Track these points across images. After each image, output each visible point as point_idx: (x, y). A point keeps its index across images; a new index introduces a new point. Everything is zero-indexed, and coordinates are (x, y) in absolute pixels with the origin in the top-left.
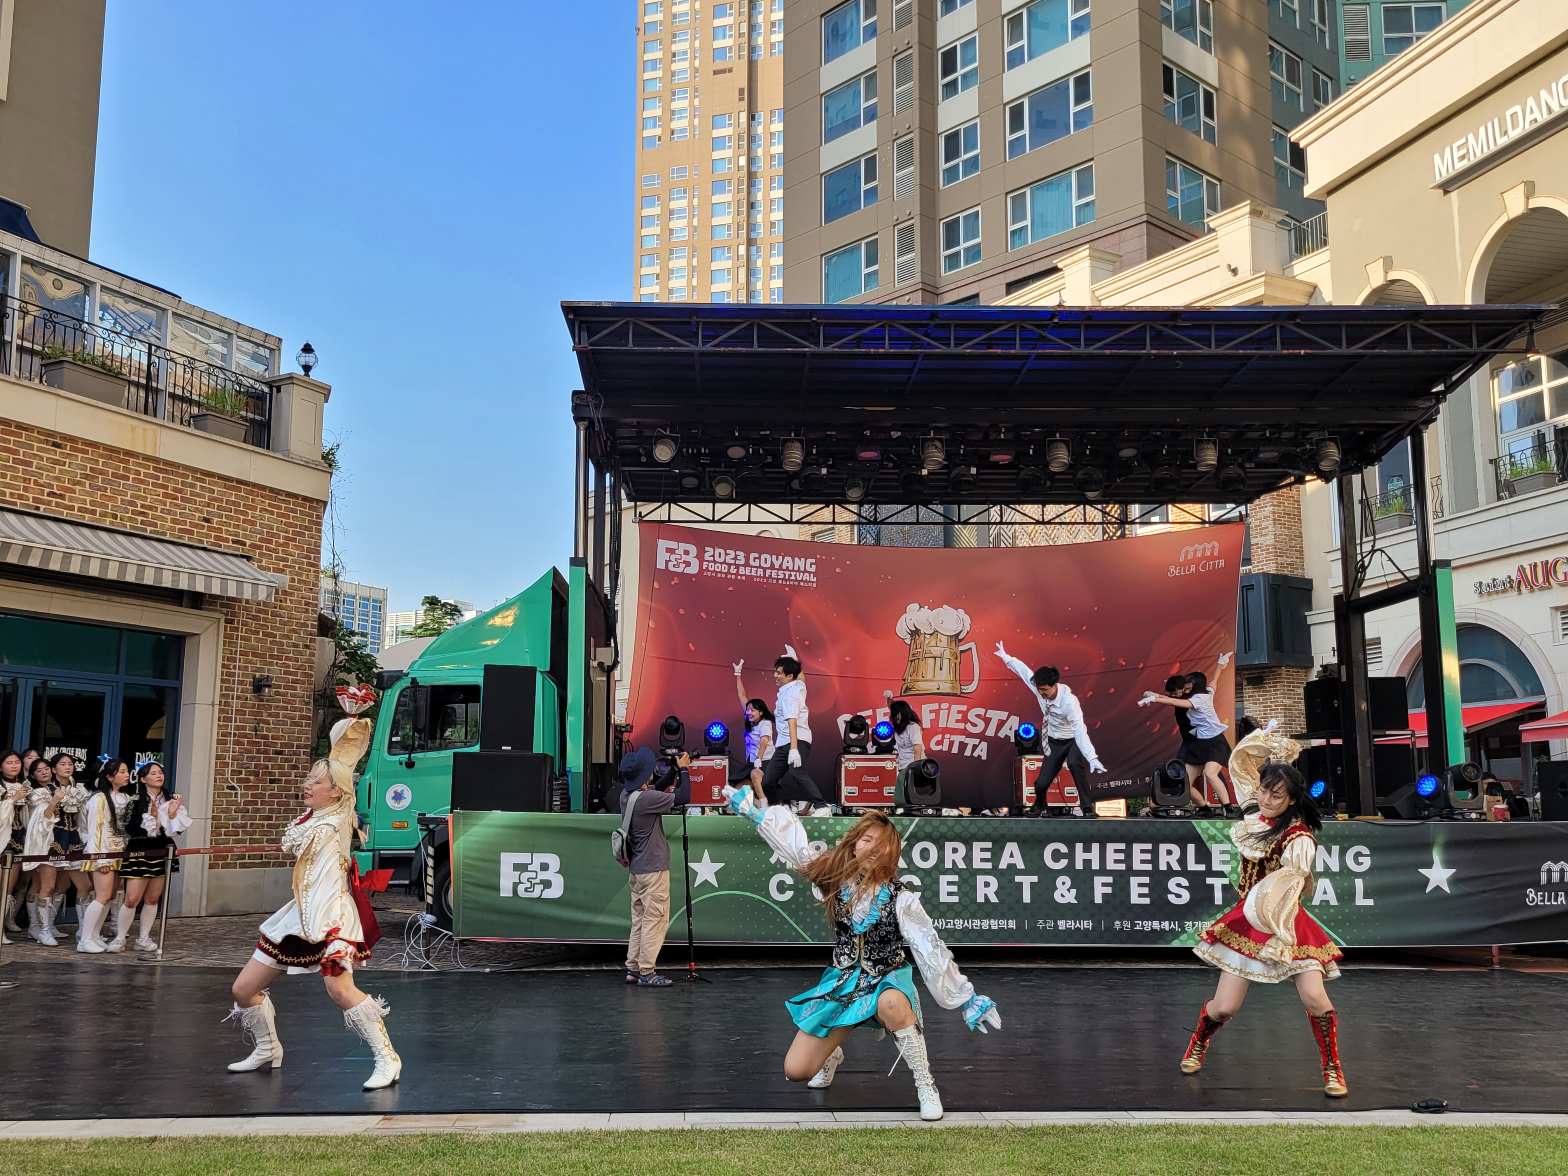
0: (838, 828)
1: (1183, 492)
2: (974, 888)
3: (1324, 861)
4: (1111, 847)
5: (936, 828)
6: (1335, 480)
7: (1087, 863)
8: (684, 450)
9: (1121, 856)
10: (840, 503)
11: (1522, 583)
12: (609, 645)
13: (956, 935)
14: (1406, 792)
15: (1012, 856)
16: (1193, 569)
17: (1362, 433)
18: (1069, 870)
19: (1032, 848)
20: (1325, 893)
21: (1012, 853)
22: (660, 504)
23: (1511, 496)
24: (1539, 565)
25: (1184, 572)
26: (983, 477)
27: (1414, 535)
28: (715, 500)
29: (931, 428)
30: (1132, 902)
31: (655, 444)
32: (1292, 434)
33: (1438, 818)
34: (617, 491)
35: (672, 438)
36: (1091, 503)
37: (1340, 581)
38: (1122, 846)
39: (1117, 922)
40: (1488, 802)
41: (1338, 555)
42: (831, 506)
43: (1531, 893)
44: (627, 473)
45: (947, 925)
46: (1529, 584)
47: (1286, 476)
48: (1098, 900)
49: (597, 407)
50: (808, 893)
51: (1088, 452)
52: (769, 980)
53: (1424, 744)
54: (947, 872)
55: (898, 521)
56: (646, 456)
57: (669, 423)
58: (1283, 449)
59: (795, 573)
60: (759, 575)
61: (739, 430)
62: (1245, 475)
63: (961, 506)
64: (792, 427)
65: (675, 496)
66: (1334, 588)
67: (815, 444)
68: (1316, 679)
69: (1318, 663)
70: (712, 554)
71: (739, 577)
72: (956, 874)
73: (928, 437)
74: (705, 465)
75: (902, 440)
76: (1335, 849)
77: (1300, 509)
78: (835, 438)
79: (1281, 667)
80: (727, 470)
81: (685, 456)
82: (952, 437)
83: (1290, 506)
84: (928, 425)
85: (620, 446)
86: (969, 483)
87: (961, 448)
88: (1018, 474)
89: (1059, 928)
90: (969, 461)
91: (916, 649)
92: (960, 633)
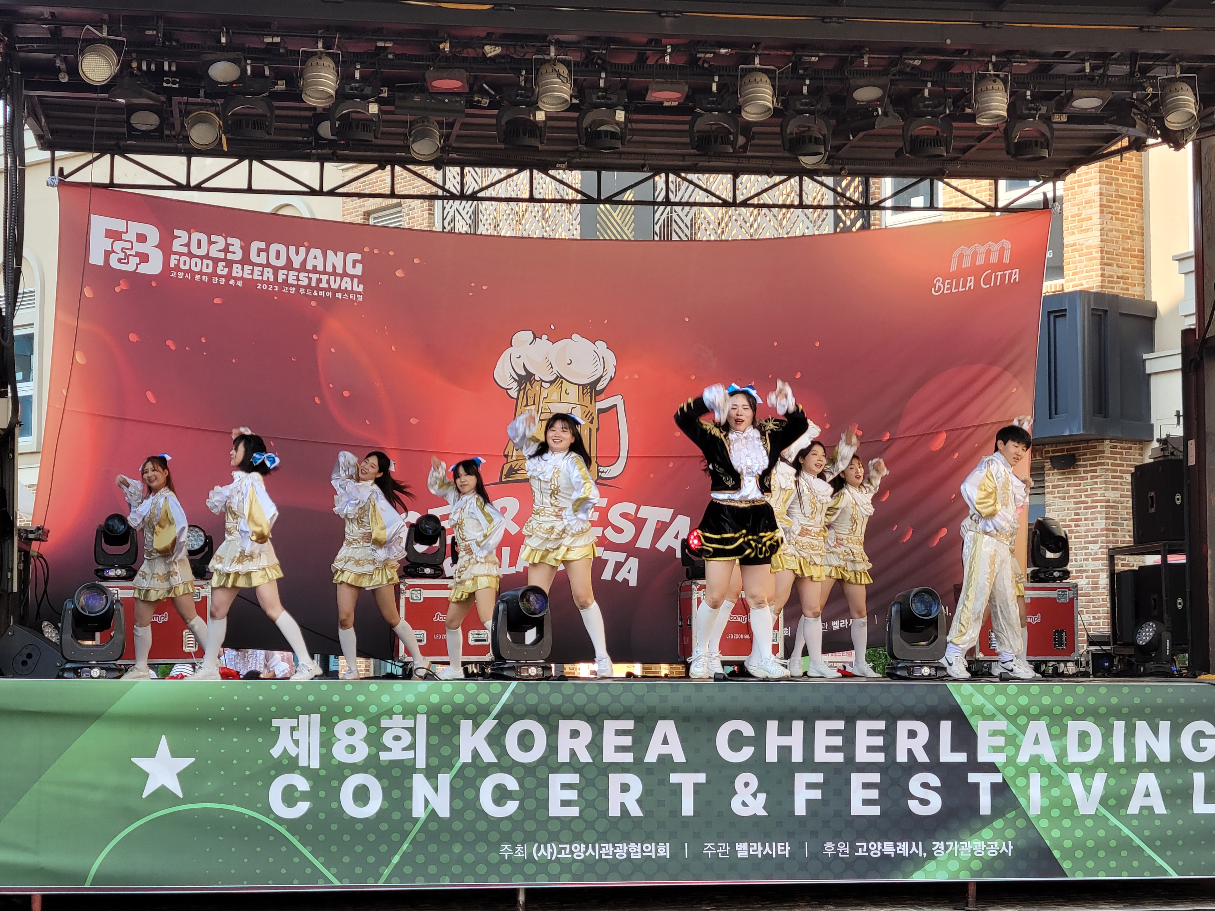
0: (385, 698)
1: (957, 159)
2: (604, 794)
3: (1147, 745)
4: (821, 727)
5: (544, 698)
7: (784, 751)
8: (134, 65)
9: (838, 741)
10: (404, 163)
12: (4, 395)
13: (574, 867)
15: (665, 742)
16: (970, 284)
18: (757, 764)
19: (697, 729)
20: (1147, 795)
21: (665, 737)
22: (89, 157)
25: (957, 287)
26: (635, 126)
28: (190, 152)
29: (551, 43)
30: (853, 813)
31: (83, 52)
34: (16, 131)
35: (113, 44)
36: (812, 173)
37: (1191, 307)
38: (840, 725)
39: (829, 845)
41: (1191, 264)
42: (388, 168)
44: (36, 99)
45: (559, 852)
47: (1115, 137)
48: (800, 809)
50: (334, 805)
51: (805, 90)
54: (560, 768)
55: (504, 194)
56: (68, 72)
57: (106, 17)
58: (1110, 94)
59: (327, 277)
60: (265, 279)
61: (227, 33)
62: (1052, 134)
63: (604, 173)
64: (320, 31)
65: (122, 143)
66: (1186, 316)
67: (357, 62)
68: (1152, 460)
69: (1156, 436)
70: (186, 241)
71: (232, 282)
72: (575, 773)
73: (546, 57)
74: (169, 92)
75: (503, 61)
76: (1165, 726)
77: (1141, 189)
78: (391, 53)
79: (1103, 440)
80: (209, 101)
81: (136, 75)
82: (586, 58)
83: (1126, 186)
84: (547, 36)
85: (22, 54)
86: (613, 135)
87: (600, 77)
88: (692, 123)
89: (739, 856)
90: (614, 99)
91: (527, 405)
92: (598, 380)
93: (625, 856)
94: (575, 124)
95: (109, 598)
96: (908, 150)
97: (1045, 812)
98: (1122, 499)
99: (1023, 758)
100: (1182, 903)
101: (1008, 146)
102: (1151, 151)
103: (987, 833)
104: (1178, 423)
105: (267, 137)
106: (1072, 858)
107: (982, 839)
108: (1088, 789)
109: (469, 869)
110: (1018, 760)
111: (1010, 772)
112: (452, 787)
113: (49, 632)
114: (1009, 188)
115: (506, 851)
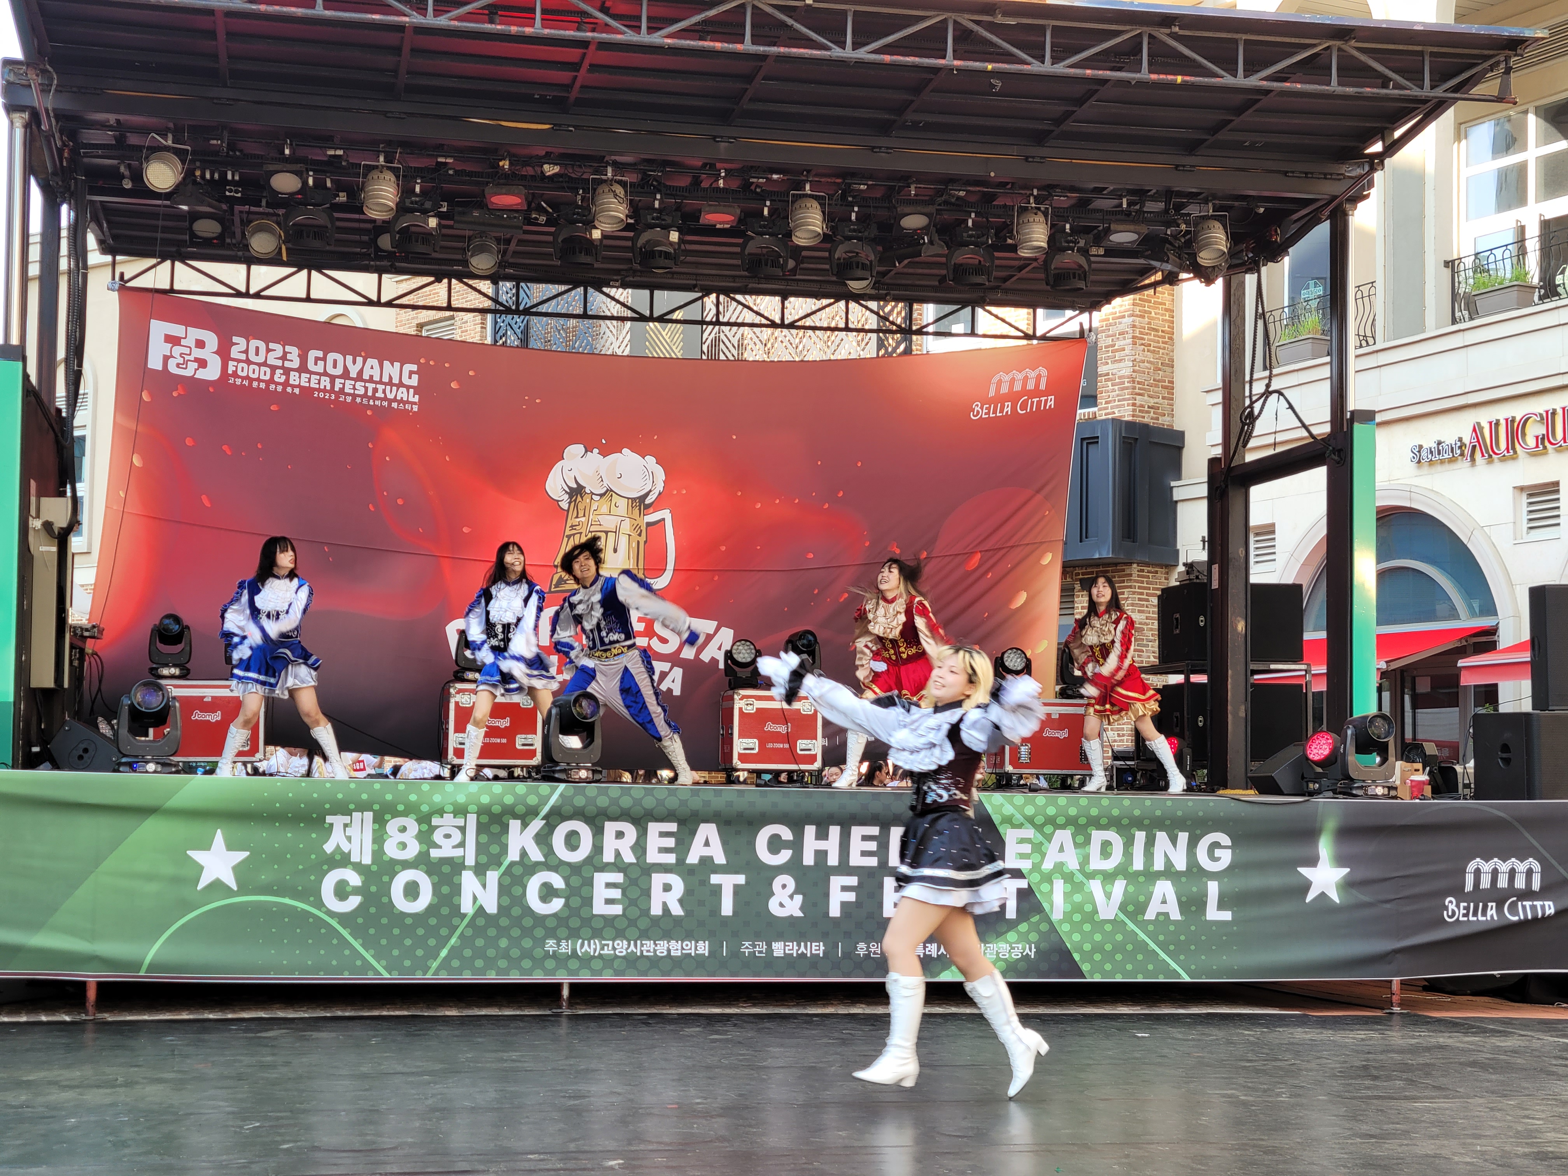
0: (437, 798)
1: (998, 287)
2: (647, 893)
3: (1166, 855)
4: (857, 832)
5: (591, 801)
6: (1219, 282)
7: (821, 855)
8: (198, 173)
9: (872, 846)
10: (460, 277)
11: (1478, 448)
12: (63, 494)
13: (616, 964)
14: (1290, 754)
15: (707, 844)
16: (1007, 409)
17: (1262, 210)
18: (794, 867)
19: (738, 833)
20: (1164, 902)
21: (707, 839)
22: (153, 261)
23: (1471, 319)
24: (1503, 422)
25: (995, 412)
26: (689, 247)
27: (1326, 372)
28: (250, 260)
29: (608, 163)
31: (147, 159)
32: (1162, 205)
33: (1331, 794)
34: (79, 235)
35: (178, 153)
36: (858, 298)
37: (1217, 435)
38: (875, 831)
39: (862, 945)
40: (1403, 772)
41: (1218, 397)
42: (445, 281)
43: (1450, 902)
44: (99, 204)
45: (602, 949)
46: (1487, 452)
47: (1147, 271)
48: (835, 911)
49: (45, 89)
50: (385, 900)
51: (853, 217)
52: (315, 1035)
53: (1321, 686)
54: (604, 868)
55: (559, 310)
56: (133, 179)
57: (171, 125)
58: (1145, 229)
59: (383, 387)
60: (322, 387)
61: (291, 144)
62: (1089, 266)
63: (656, 292)
64: (381, 146)
65: (183, 250)
66: (1212, 446)
67: (417, 176)
68: (1178, 583)
69: (1182, 559)
70: (244, 348)
71: (289, 390)
72: (619, 871)
73: (604, 177)
74: (232, 201)
75: (561, 179)
76: (1183, 837)
77: (1173, 322)
78: (451, 169)
79: (1131, 563)
80: (271, 211)
81: (200, 183)
82: (642, 179)
83: (1159, 319)
84: (604, 157)
85: (86, 160)
86: (667, 255)
87: (655, 199)
88: (743, 246)
89: (775, 955)
90: (669, 220)
91: (577, 517)
92: (647, 494)
93: (665, 953)
94: (629, 244)
95: (166, 695)
96: (951, 278)
97: (1068, 917)
98: (1148, 621)
99: (1047, 866)
100: (1196, 1006)
101: (1047, 275)
102: (1185, 285)
103: (1012, 936)
104: (1204, 549)
105: (328, 248)
106: (1091, 960)
107: (1007, 942)
108: (1108, 896)
109: (515, 963)
110: (1043, 867)
111: (1035, 878)
112: (500, 885)
113: (104, 728)
114: (1047, 317)
115: (551, 946)
